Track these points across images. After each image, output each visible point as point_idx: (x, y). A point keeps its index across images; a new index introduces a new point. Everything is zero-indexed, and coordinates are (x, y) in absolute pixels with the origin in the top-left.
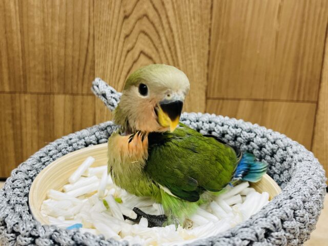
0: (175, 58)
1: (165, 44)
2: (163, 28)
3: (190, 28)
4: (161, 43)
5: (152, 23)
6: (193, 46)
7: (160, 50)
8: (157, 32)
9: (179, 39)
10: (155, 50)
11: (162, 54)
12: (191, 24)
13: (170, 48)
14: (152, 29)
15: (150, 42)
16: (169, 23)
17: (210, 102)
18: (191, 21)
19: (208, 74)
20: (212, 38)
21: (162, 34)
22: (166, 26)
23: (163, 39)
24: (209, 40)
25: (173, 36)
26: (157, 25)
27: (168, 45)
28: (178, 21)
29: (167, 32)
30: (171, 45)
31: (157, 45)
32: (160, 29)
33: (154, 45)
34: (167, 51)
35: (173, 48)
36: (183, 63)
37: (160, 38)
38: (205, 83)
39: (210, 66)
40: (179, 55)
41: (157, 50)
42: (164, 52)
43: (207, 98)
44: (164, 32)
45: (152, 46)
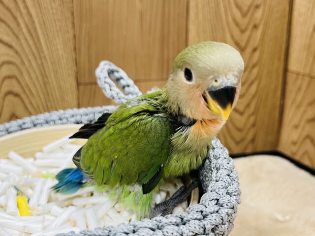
0: (38, 44)
1: (25, 30)
2: (21, 14)
3: (51, 13)
4: (21, 29)
5: (8, 9)
6: (57, 31)
7: (21, 37)
8: (15, 18)
9: (41, 25)
10: (14, 38)
11: (23, 41)
12: (52, 8)
13: (31, 35)
14: (9, 15)
15: (7, 29)
16: (27, 8)
17: (81, 88)
18: (51, 4)
19: (76, 59)
20: (76, 22)
21: (20, 20)
22: (24, 11)
23: (23, 25)
24: (73, 24)
25: (33, 22)
26: (14, 10)
27: (29, 31)
28: (37, 5)
29: (26, 18)
30: (32, 31)
31: (16, 32)
32: (17, 14)
33: (14, 33)
34: (29, 38)
35: (34, 35)
36: (48, 49)
37: (18, 24)
38: (74, 68)
39: (77, 51)
40: (42, 41)
41: (17, 37)
42: (26, 39)
43: (78, 84)
44: (23, 18)
45: (10, 33)
